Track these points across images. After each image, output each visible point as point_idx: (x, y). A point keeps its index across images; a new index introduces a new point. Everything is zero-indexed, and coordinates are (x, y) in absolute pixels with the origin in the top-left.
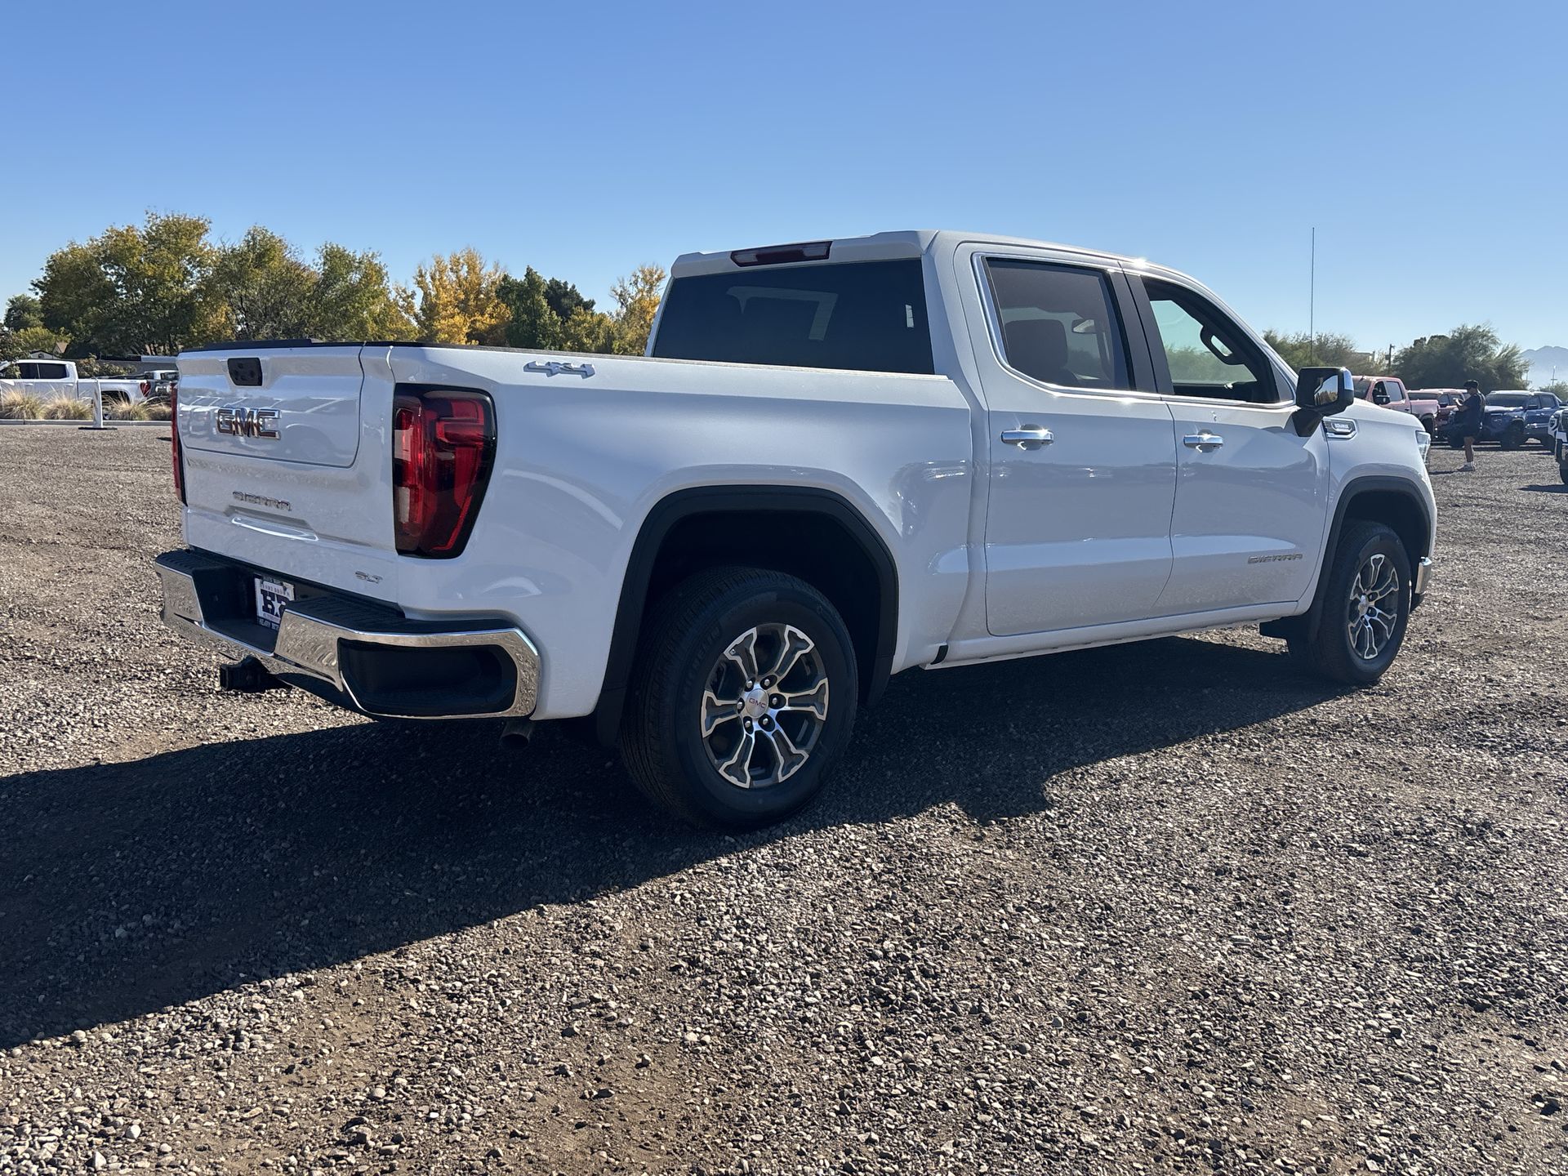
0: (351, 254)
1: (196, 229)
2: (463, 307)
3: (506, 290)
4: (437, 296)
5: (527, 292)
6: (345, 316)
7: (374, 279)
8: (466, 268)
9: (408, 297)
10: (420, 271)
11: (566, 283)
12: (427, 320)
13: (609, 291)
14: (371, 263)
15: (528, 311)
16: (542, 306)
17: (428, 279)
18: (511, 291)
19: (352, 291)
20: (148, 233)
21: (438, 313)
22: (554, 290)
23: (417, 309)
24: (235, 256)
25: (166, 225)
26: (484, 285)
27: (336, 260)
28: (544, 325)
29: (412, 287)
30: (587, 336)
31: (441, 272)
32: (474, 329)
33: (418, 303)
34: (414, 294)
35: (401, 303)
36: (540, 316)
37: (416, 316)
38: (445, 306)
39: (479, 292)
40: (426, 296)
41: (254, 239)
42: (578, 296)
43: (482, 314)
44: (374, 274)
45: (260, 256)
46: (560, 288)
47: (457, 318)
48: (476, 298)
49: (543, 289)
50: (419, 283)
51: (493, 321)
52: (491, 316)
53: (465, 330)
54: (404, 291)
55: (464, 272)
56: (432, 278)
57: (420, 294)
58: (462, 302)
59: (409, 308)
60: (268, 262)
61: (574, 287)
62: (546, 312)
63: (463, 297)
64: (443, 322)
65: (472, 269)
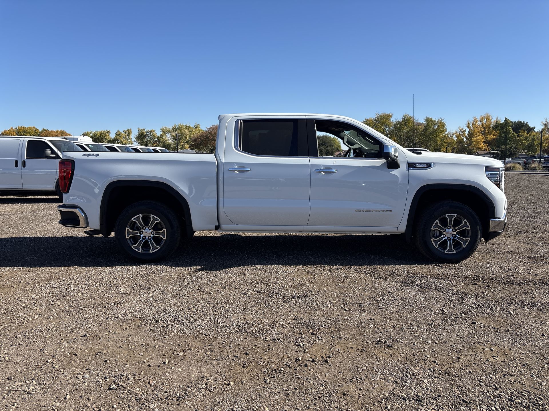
0: (434, 119)
1: (389, 116)
2: (483, 133)
3: (497, 126)
4: (474, 130)
5: (504, 126)
6: (431, 139)
7: (441, 127)
8: (485, 120)
9: (464, 131)
10: (468, 123)
11: (524, 122)
12: (469, 138)
13: (541, 123)
14: (441, 122)
15: (504, 133)
16: (510, 131)
17: (471, 125)
18: (498, 126)
19: (434, 131)
20: (376, 119)
21: (474, 136)
22: (519, 125)
23: (466, 135)
24: (399, 123)
25: (381, 117)
26: (492, 125)
27: (429, 121)
28: (510, 137)
29: (465, 128)
30: (524, 140)
31: (476, 122)
32: (487, 140)
33: (467, 133)
34: (466, 130)
35: (461, 133)
36: (509, 134)
37: (466, 137)
38: (476, 133)
39: (490, 128)
40: (470, 130)
41: (405, 118)
42: (528, 126)
43: (490, 135)
44: (442, 125)
45: (406, 123)
46: (522, 123)
47: (480, 137)
48: (489, 130)
49: (511, 124)
50: (467, 126)
51: (494, 137)
52: (494, 135)
53: (483, 141)
54: (462, 129)
55: (485, 121)
56: (472, 124)
57: (468, 130)
58: (483, 131)
59: (464, 135)
60: (408, 124)
61: (527, 123)
62: (511, 132)
63: (483, 130)
64: (475, 138)
65: (488, 120)
